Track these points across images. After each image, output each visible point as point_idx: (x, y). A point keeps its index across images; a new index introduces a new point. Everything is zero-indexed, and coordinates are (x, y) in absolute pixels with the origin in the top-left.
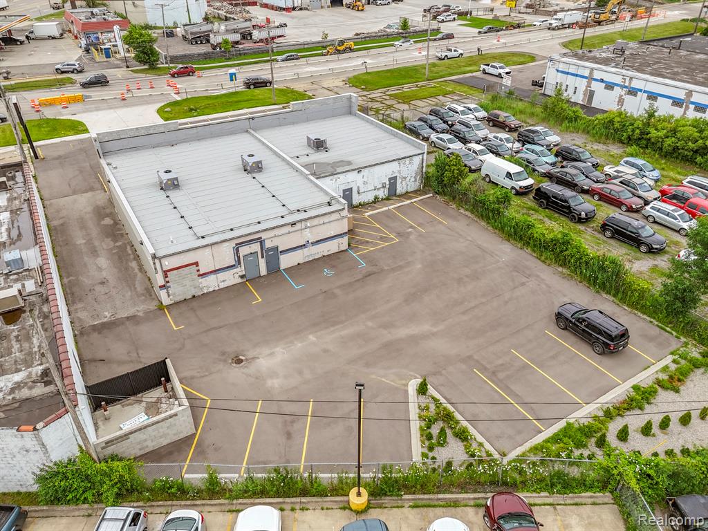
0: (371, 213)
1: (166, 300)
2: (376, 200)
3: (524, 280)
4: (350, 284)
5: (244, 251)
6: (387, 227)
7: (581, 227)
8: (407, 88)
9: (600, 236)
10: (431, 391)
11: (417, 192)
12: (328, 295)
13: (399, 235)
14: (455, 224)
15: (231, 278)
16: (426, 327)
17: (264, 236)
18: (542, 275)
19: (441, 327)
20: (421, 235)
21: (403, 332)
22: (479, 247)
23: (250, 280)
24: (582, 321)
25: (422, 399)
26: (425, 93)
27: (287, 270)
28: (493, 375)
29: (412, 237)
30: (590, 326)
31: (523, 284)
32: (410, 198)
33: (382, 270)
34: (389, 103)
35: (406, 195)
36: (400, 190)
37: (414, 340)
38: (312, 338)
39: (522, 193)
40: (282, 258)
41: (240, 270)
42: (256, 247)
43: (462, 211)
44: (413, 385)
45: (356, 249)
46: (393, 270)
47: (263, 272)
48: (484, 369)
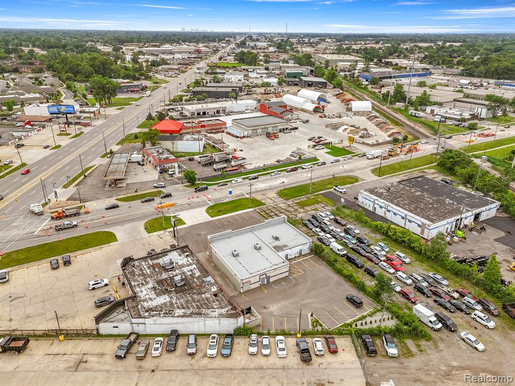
0: (294, 262)
1: (242, 291)
2: (295, 257)
3: (340, 287)
4: (291, 287)
5: (262, 277)
6: (299, 268)
7: (359, 270)
8: (303, 199)
9: (364, 273)
10: (314, 316)
11: (309, 254)
12: (285, 290)
13: (304, 271)
14: (321, 267)
15: (257, 285)
16: (312, 300)
17: (267, 273)
18: (345, 286)
19: (316, 300)
20: (310, 271)
21: (306, 301)
22: (328, 275)
23: (262, 285)
24: (352, 299)
25: (312, 318)
26: (310, 202)
27: (272, 282)
28: (329, 313)
29: (308, 272)
30: (354, 300)
31: (339, 288)
32: (306, 256)
33: (299, 283)
34: (296, 208)
35: (305, 255)
36: (303, 253)
37: (309, 303)
38: (282, 302)
39: (343, 256)
40: (271, 279)
41: (260, 283)
42: (265, 276)
43: (323, 262)
44: (309, 315)
45: (291, 276)
46: (303, 283)
47: (265, 283)
48: (327, 311)
